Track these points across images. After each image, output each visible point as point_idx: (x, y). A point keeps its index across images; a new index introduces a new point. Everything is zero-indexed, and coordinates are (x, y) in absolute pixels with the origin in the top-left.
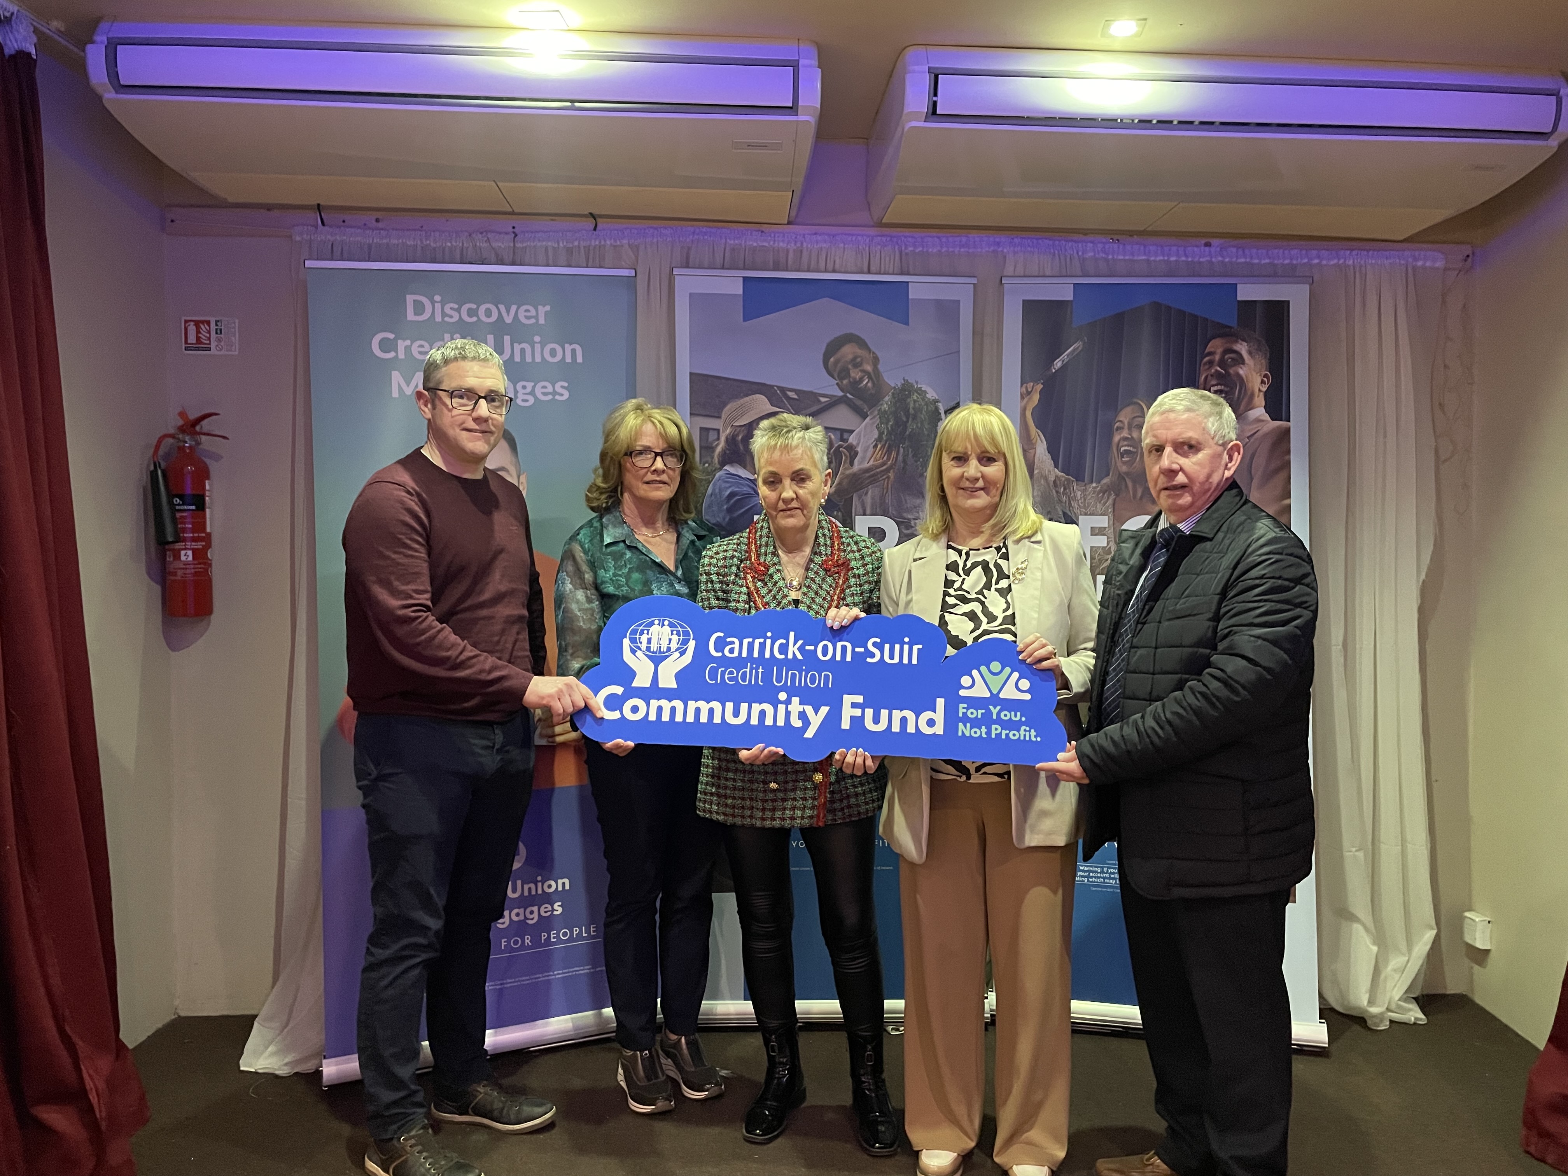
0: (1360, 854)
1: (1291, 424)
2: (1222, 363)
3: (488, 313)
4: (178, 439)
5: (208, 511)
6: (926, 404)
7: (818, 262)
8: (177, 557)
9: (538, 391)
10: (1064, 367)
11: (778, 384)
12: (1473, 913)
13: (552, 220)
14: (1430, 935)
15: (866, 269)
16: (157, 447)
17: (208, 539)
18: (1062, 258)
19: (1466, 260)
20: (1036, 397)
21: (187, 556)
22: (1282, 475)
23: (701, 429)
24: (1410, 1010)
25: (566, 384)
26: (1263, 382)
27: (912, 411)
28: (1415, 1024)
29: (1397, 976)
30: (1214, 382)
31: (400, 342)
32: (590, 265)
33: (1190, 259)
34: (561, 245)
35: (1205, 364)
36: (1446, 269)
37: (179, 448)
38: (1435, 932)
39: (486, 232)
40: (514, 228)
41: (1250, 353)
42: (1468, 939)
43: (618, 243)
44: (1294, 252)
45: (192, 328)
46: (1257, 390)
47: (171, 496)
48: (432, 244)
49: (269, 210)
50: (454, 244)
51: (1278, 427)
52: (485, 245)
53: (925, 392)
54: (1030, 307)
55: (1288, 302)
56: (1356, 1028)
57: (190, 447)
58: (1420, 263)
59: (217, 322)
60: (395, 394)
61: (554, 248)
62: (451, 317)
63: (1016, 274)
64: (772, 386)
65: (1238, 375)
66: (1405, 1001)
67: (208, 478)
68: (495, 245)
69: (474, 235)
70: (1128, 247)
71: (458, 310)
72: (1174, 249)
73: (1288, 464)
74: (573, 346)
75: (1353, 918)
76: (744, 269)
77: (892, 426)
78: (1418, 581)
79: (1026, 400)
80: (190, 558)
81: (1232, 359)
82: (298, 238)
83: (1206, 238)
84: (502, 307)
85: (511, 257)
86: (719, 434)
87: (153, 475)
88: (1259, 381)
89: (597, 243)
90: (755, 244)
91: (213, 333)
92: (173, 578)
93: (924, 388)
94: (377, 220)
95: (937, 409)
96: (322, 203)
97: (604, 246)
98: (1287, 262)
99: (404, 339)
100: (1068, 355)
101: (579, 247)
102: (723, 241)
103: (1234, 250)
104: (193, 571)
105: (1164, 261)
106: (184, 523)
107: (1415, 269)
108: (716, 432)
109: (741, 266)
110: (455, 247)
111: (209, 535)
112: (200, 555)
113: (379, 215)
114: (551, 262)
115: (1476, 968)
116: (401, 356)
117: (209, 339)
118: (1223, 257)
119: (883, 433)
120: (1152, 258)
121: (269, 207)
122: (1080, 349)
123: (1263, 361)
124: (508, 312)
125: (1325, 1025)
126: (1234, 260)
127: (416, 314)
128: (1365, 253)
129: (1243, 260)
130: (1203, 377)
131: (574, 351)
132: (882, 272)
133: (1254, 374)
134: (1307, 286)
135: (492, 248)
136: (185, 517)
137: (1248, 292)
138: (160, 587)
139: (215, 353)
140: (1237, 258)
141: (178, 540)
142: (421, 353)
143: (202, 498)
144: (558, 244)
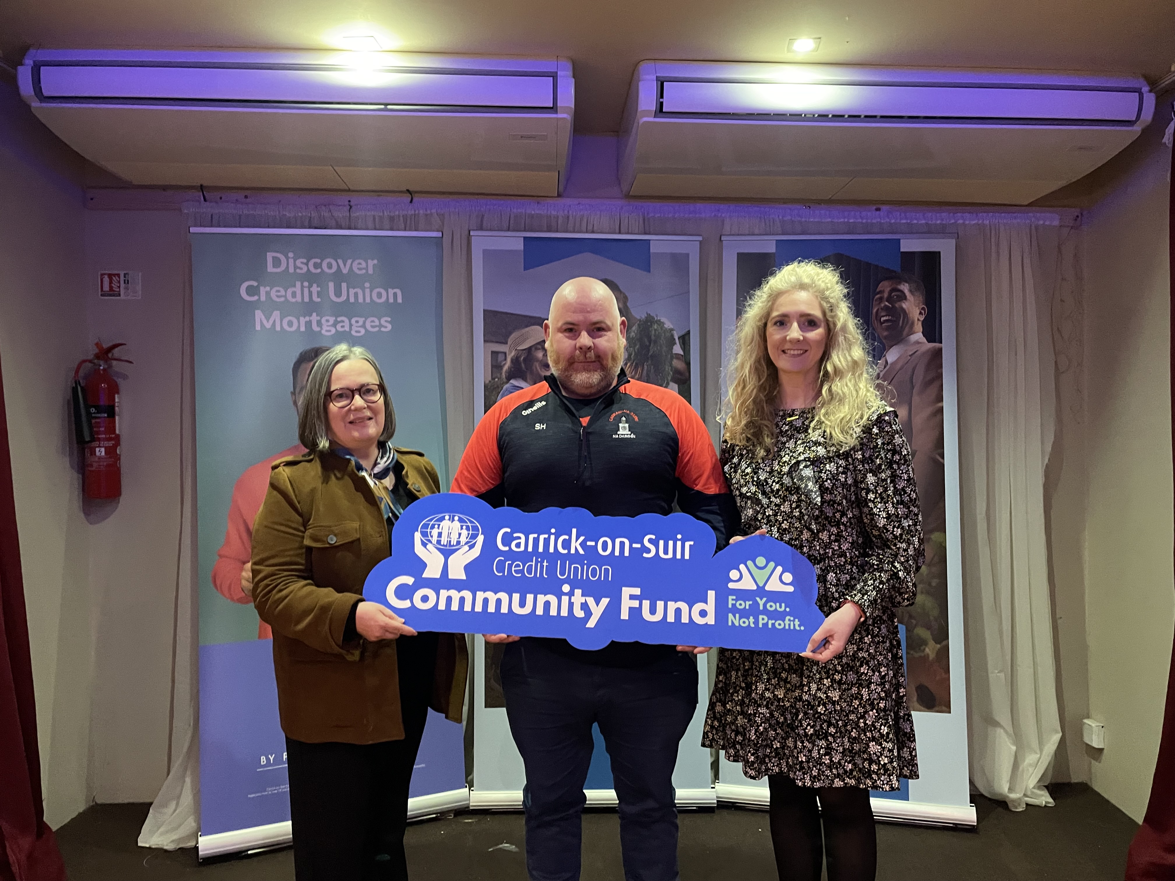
0: (1002, 675)
1: (943, 345)
2: (889, 299)
3: (330, 266)
4: (94, 363)
5: (117, 418)
6: (664, 332)
7: (580, 226)
8: (93, 453)
9: (368, 325)
12: (1091, 720)
13: (380, 195)
14: (1057, 737)
15: (617, 231)
16: (78, 369)
17: (117, 439)
18: (767, 221)
19: (1076, 220)
21: (101, 452)
22: (936, 384)
23: (493, 352)
24: (1042, 795)
25: (389, 319)
26: (921, 313)
27: (653, 338)
28: (1045, 806)
29: (1031, 770)
30: (883, 314)
31: (262, 288)
32: (407, 228)
33: (864, 221)
34: (385, 213)
35: (876, 300)
36: (1061, 226)
37: (95, 370)
38: (1061, 734)
39: (329, 205)
40: (349, 201)
41: (910, 291)
42: (1087, 740)
43: (429, 212)
44: (944, 215)
45: (106, 279)
46: (916, 320)
47: (87, 407)
48: (288, 214)
49: (164, 190)
50: (304, 214)
51: (933, 347)
52: (327, 214)
53: (663, 323)
54: (743, 258)
55: (939, 252)
56: (1000, 809)
57: (104, 370)
58: (1042, 222)
59: (125, 275)
60: (258, 327)
61: (380, 216)
62: (301, 268)
63: (733, 233)
65: (902, 308)
66: (1039, 788)
67: (118, 393)
68: (335, 215)
69: (319, 208)
70: (817, 212)
71: (307, 264)
72: (853, 213)
73: (940, 376)
74: (395, 290)
75: (996, 724)
76: (525, 231)
77: (638, 349)
78: (1042, 463)
80: (103, 454)
81: (898, 296)
82: (186, 211)
83: (877, 204)
84: (340, 262)
85: (347, 223)
86: (506, 356)
87: (74, 390)
88: (918, 312)
89: (413, 212)
90: (533, 212)
91: (122, 282)
92: (90, 469)
93: (663, 320)
94: (246, 197)
95: (672, 336)
96: (205, 184)
97: (419, 214)
98: (938, 222)
99: (264, 286)
101: (399, 216)
102: (509, 210)
103: (898, 213)
104: (105, 464)
105: (844, 222)
106: (99, 427)
107: (1036, 226)
108: (503, 355)
109: (523, 229)
110: (305, 216)
111: (118, 436)
112: (111, 452)
113: (247, 193)
114: (377, 227)
115: (1093, 761)
116: (263, 298)
117: (119, 287)
118: (888, 218)
119: (631, 354)
120: (836, 221)
121: (165, 188)
123: (921, 297)
124: (345, 264)
125: (975, 808)
126: (898, 221)
127: (274, 267)
128: (999, 215)
129: (904, 221)
130: (875, 310)
131: (395, 295)
132: (630, 231)
133: (914, 307)
134: (953, 241)
135: (333, 216)
136: (99, 423)
137: (909, 245)
138: (81, 476)
139: (125, 298)
140: (901, 219)
141: (93, 440)
142: (278, 296)
143: (113, 407)
144: (383, 213)
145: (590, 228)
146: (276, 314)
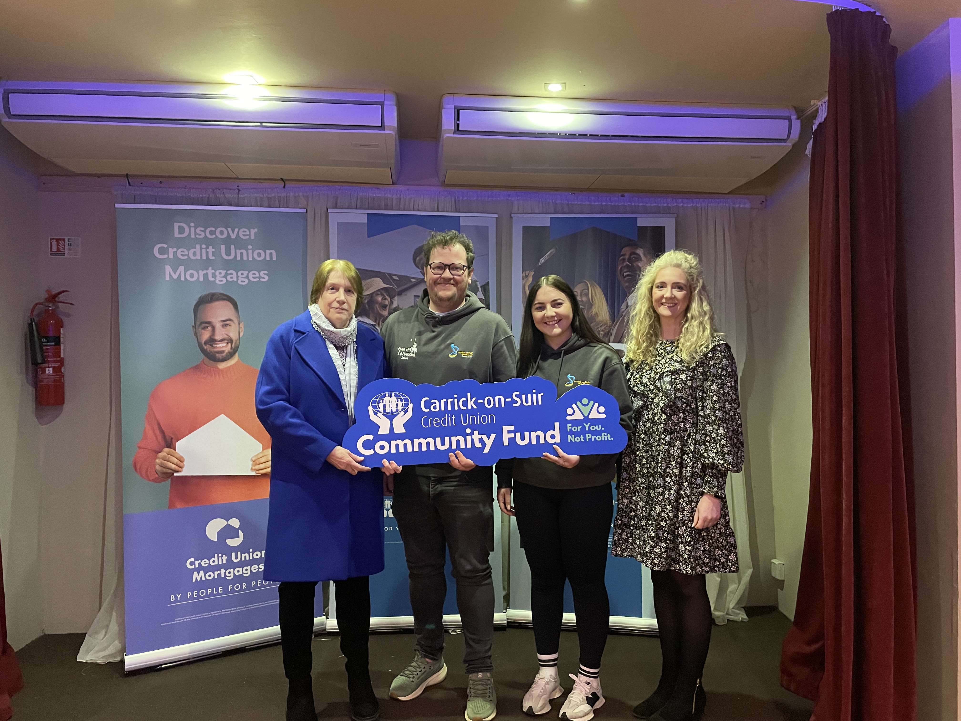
2: (630, 260)
3: (222, 233)
4: (45, 305)
5: (62, 346)
7: (409, 206)
8: (44, 371)
9: (251, 276)
10: (546, 262)
11: (388, 272)
12: (776, 560)
13: (260, 182)
14: (750, 571)
15: (436, 210)
16: (33, 310)
17: (62, 362)
18: (544, 203)
19: (762, 204)
20: (531, 279)
21: (49, 371)
24: (740, 614)
25: (266, 272)
28: (742, 621)
29: (731, 596)
30: (625, 270)
31: (170, 249)
32: (281, 206)
33: (613, 204)
34: (264, 195)
35: (620, 261)
36: (751, 208)
37: (46, 310)
38: (752, 570)
39: (223, 189)
40: (238, 186)
41: (644, 254)
42: (773, 575)
43: (297, 194)
44: (669, 200)
45: (54, 243)
47: (40, 338)
48: (191, 196)
50: (204, 195)
52: (221, 195)
54: (527, 230)
55: (664, 227)
57: (52, 310)
58: (737, 206)
59: (69, 239)
60: (167, 278)
61: (261, 198)
62: (200, 235)
63: (519, 211)
64: (384, 273)
65: (638, 266)
66: (737, 608)
67: (63, 327)
68: (227, 196)
69: (215, 191)
70: (580, 197)
71: (204, 231)
72: (604, 198)
74: (271, 251)
76: (368, 209)
79: (525, 280)
80: (51, 372)
81: (635, 258)
82: (115, 193)
83: (622, 192)
84: (229, 229)
85: (236, 202)
87: (30, 325)
89: (285, 194)
90: (374, 195)
91: (66, 245)
92: (41, 383)
94: (161, 182)
95: (476, 285)
96: (128, 173)
97: (289, 197)
98: (665, 205)
99: (173, 248)
100: (547, 256)
101: (275, 197)
102: (356, 193)
103: (637, 199)
104: (53, 380)
105: (599, 205)
106: (48, 352)
107: (734, 208)
109: (367, 207)
110: (205, 197)
111: (63, 359)
112: (57, 370)
113: (161, 179)
114: (259, 205)
116: (171, 256)
117: (64, 249)
118: (630, 202)
120: (593, 204)
121: (99, 176)
122: (554, 252)
124: (233, 232)
126: (637, 204)
127: (179, 233)
128: (707, 200)
129: (641, 204)
130: (619, 268)
131: (271, 254)
132: (444, 210)
134: (674, 219)
135: (225, 197)
136: (48, 349)
137: (643, 222)
138: (34, 389)
139: (69, 257)
140: (639, 203)
141: (44, 362)
142: (183, 255)
143: (59, 338)
144: (263, 195)
145: (416, 207)
146: (182, 268)
